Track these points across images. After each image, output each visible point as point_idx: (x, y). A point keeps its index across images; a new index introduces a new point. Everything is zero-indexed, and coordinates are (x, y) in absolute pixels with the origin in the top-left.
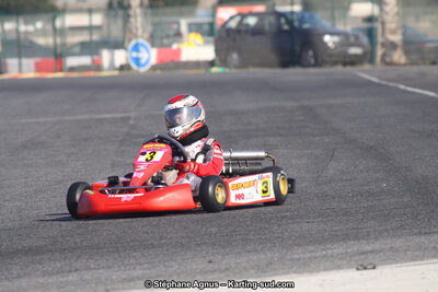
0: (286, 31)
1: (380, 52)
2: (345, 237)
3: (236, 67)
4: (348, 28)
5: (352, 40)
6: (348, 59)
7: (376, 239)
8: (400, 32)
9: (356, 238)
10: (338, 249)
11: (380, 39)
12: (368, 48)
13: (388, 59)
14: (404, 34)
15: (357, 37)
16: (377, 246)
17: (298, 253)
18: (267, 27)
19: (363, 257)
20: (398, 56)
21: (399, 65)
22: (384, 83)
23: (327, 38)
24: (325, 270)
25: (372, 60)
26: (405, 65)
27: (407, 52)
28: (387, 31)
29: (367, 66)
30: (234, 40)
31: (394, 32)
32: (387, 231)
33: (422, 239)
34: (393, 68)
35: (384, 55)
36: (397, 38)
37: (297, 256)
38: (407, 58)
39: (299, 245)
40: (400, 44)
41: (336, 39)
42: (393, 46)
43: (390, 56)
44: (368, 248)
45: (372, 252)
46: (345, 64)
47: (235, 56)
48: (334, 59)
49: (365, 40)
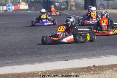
0: (46, 2)
1: (69, 7)
2: (60, 53)
3: (34, 11)
4: (61, 1)
5: (62, 4)
6: (61, 9)
7: (68, 53)
8: (74, 2)
9: (63, 53)
10: (59, 56)
11: (69, 4)
12: (66, 6)
13: (71, 9)
14: (75, 3)
15: (63, 3)
16: (68, 55)
17: (49, 57)
18: (41, 1)
19: (65, 58)
20: (74, 8)
21: (74, 10)
22: (70, 15)
23: (56, 4)
24: (55, 61)
25: (67, 9)
26: (75, 10)
27: (76, 7)
28: (71, 2)
29: (66, 11)
30: (33, 4)
31: (73, 2)
32: (71, 51)
33: (79, 53)
34: (72, 11)
35: (70, 8)
36: (73, 4)
37: (48, 58)
38: (76, 9)
39: (49, 55)
40: (74, 5)
41: (58, 4)
42: (72, 6)
43: (72, 8)
44: (66, 56)
45: (67, 57)
46: (61, 10)
47: (33, 8)
48: (58, 9)
49: (65, 4)
